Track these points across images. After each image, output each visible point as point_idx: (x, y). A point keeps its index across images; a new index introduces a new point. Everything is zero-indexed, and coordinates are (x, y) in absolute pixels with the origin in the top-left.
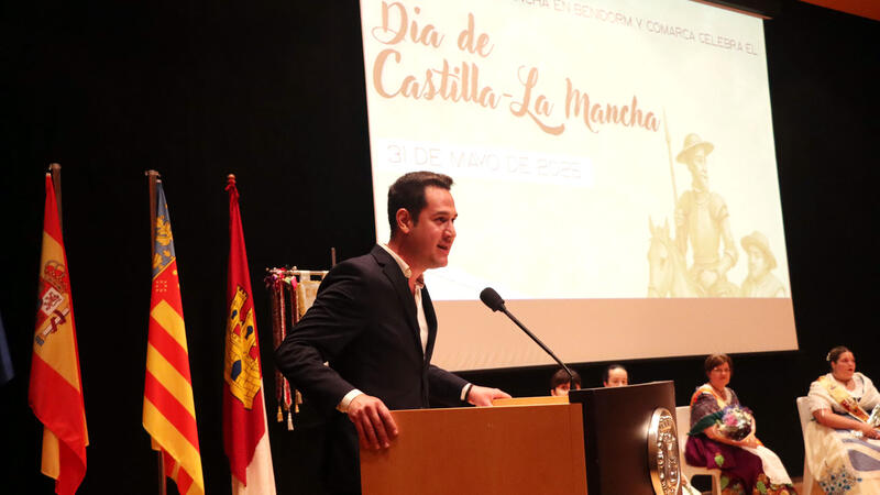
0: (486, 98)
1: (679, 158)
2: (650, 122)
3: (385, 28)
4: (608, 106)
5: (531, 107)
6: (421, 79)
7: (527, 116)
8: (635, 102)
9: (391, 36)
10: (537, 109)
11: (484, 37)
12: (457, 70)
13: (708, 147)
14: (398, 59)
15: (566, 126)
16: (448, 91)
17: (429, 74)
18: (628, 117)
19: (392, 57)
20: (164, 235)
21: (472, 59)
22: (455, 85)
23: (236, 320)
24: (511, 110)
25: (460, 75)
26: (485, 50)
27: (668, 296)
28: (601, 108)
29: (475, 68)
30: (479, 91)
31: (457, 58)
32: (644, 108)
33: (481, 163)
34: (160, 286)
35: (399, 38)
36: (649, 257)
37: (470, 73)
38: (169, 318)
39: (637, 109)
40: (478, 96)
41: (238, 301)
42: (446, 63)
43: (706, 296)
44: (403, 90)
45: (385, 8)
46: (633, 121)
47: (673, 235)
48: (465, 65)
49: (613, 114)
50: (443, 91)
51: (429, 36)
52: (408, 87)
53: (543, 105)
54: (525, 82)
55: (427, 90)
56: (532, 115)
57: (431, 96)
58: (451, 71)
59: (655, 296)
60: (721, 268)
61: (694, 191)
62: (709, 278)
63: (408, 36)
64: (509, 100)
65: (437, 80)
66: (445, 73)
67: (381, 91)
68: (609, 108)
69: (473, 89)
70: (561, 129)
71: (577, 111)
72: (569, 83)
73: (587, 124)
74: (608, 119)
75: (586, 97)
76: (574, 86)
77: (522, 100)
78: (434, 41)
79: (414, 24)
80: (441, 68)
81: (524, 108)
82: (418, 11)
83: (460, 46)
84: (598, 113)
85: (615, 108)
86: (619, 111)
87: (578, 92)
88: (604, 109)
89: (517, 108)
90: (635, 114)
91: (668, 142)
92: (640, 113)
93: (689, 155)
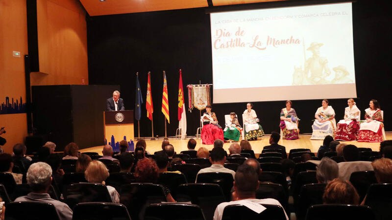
0: (243, 45)
2: (298, 41)
3: (217, 35)
5: (256, 45)
6: (225, 44)
8: (292, 37)
9: (218, 36)
11: (243, 31)
13: (320, 45)
14: (220, 40)
15: (267, 47)
16: (232, 46)
17: (227, 43)
18: (289, 42)
19: (218, 41)
20: (165, 81)
21: (238, 37)
22: (234, 44)
23: (179, 94)
25: (235, 41)
26: (243, 34)
27: (300, 85)
29: (240, 39)
30: (241, 43)
31: (234, 37)
32: (295, 38)
34: (164, 89)
35: (221, 36)
36: (293, 75)
37: (238, 41)
38: (165, 95)
40: (240, 45)
41: (180, 91)
42: (232, 39)
43: (315, 84)
44: (221, 47)
45: (217, 30)
46: (290, 43)
47: (303, 69)
48: (237, 39)
49: (283, 42)
51: (228, 34)
52: (222, 46)
53: (260, 43)
54: (254, 39)
56: (255, 47)
57: (227, 47)
59: (294, 85)
60: (323, 77)
61: (313, 57)
62: (317, 79)
63: (222, 36)
64: (249, 44)
65: (229, 43)
66: (232, 42)
67: (215, 48)
68: (282, 41)
69: (239, 43)
70: (265, 48)
71: (271, 43)
72: (269, 37)
73: (274, 45)
74: (281, 43)
75: (274, 39)
76: (270, 37)
77: (253, 43)
78: (229, 35)
79: (224, 33)
80: (230, 40)
81: (253, 46)
82: (225, 30)
83: (236, 35)
84: (278, 43)
85: (284, 40)
86: (286, 40)
87: (271, 39)
88: (280, 41)
89: (251, 46)
90: (292, 41)
91: (304, 46)
92: (293, 40)
93: (312, 48)
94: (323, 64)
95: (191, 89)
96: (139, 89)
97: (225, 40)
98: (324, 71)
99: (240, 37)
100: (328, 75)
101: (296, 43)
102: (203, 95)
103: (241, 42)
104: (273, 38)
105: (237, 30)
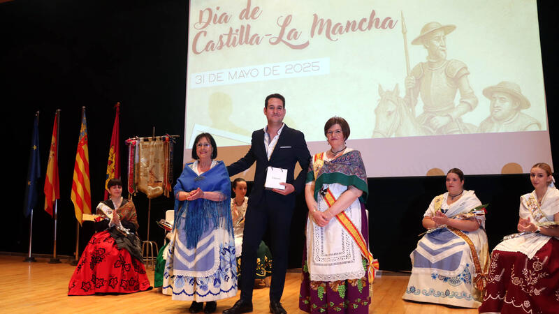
0: (256, 40)
1: (415, 42)
2: (388, 23)
3: (200, 22)
4: (348, 22)
5: (285, 38)
6: (216, 41)
7: (281, 42)
8: (373, 13)
9: (203, 24)
10: (289, 38)
11: (257, 8)
12: (237, 31)
13: (448, 29)
14: (206, 34)
15: (310, 42)
16: (231, 42)
17: (221, 37)
18: (365, 25)
19: (203, 34)
21: (245, 22)
22: (235, 38)
24: (270, 42)
25: (239, 33)
26: (256, 16)
27: (393, 136)
28: (342, 25)
29: (249, 27)
30: (250, 37)
31: (236, 23)
32: (381, 16)
33: (247, 75)
35: (208, 23)
36: (376, 111)
37: (245, 30)
39: (375, 17)
40: (249, 41)
42: (231, 29)
43: (434, 133)
44: (206, 49)
45: (201, 12)
46: (370, 27)
47: (403, 94)
48: (242, 27)
49: (351, 26)
50: (228, 44)
51: (225, 18)
52: (210, 46)
53: (294, 34)
54: (282, 24)
55: (219, 45)
56: (285, 42)
57: (220, 48)
58: (234, 32)
59: (380, 136)
60: (454, 114)
61: (429, 61)
62: (440, 121)
63: (212, 22)
64: (269, 37)
65: (225, 39)
66: (230, 34)
67: (195, 52)
68: (349, 23)
69: (246, 37)
70: (307, 44)
71: (320, 32)
72: (316, 16)
73: (328, 37)
74: (347, 30)
75: (329, 22)
76: (320, 17)
77: (277, 35)
78: (226, 21)
79: (216, 15)
80: (228, 32)
81: (280, 39)
82: (218, 8)
83: (241, 18)
84: (339, 29)
85: (354, 22)
86: (358, 23)
87: (322, 20)
88: (344, 25)
89: (274, 40)
90: (374, 21)
91: (404, 33)
92: (378, 20)
93: (426, 37)
94: (456, 79)
95: (134, 147)
96: (35, 147)
97: (216, 31)
98: (458, 96)
99: (250, 22)
100: (471, 108)
101: (383, 27)
102: (156, 161)
103: (252, 33)
104: (325, 21)
105: (245, 7)
